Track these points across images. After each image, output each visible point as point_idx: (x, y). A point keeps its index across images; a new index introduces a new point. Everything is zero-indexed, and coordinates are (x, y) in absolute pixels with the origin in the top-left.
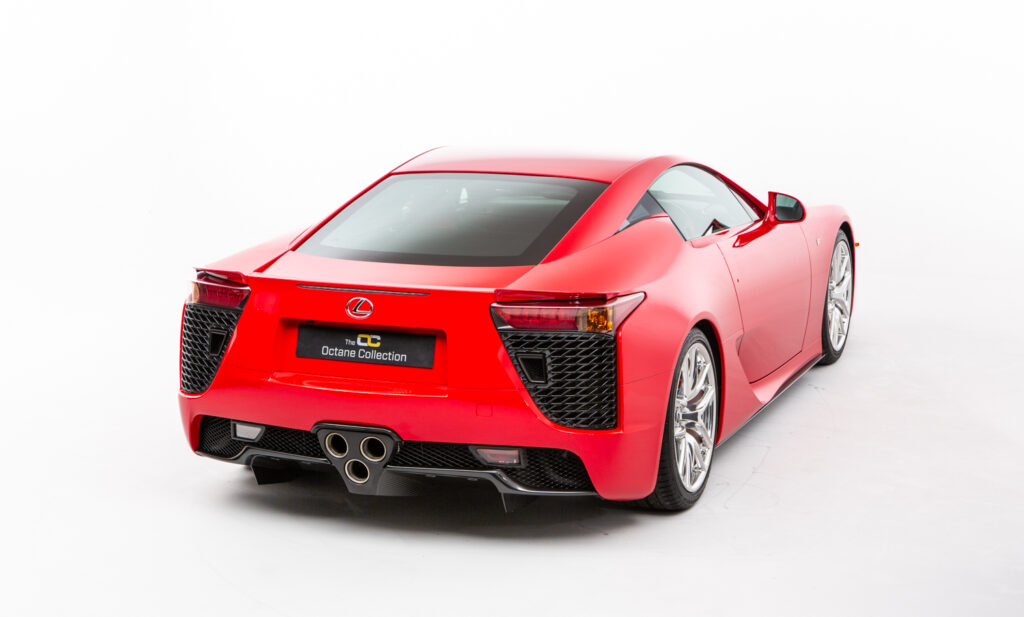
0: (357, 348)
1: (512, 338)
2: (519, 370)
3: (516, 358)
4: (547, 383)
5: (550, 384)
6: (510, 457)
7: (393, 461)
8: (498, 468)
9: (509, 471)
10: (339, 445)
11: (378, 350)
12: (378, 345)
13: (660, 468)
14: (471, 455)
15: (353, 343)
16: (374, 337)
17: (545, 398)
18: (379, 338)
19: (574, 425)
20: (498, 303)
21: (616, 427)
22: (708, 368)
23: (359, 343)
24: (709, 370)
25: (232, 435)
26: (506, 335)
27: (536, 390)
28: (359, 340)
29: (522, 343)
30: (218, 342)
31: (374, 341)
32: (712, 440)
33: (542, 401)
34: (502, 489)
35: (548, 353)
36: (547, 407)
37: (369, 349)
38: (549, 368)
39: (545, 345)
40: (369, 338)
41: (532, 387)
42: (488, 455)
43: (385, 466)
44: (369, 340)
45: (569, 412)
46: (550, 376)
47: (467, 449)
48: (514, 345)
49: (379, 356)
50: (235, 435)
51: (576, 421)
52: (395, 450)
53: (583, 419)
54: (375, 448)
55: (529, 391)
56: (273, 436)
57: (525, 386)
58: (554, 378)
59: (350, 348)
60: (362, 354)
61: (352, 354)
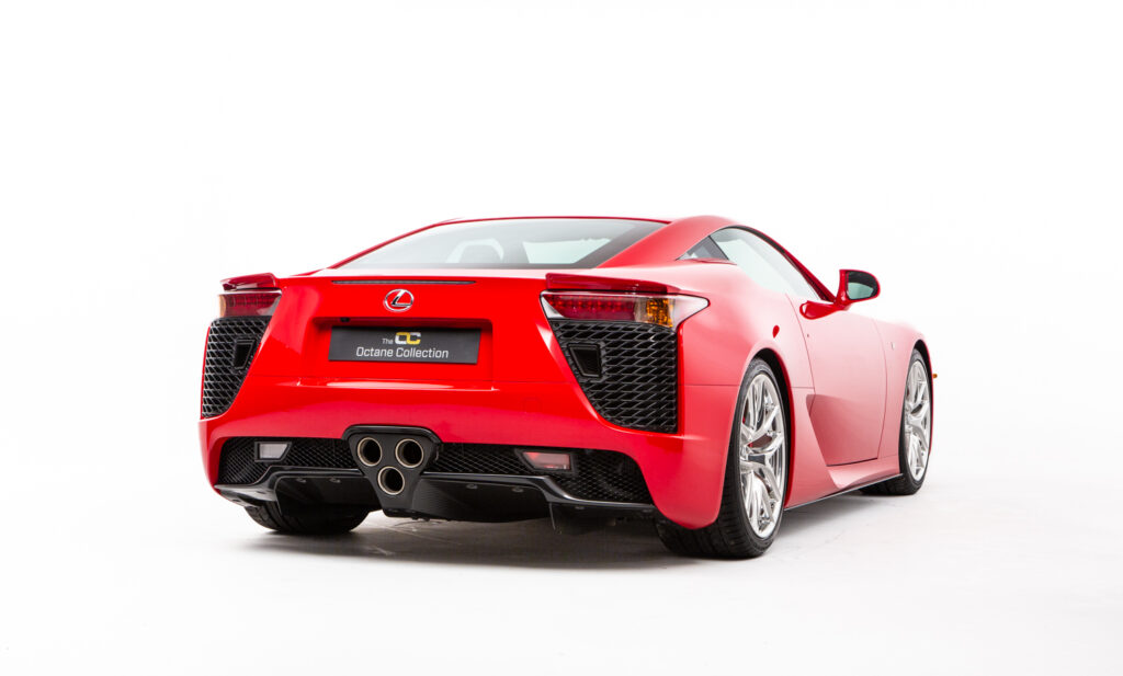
0: (395, 346)
1: (564, 327)
2: (571, 362)
3: (568, 349)
4: (601, 377)
5: (605, 378)
6: (560, 462)
7: (431, 466)
8: (544, 474)
9: (558, 477)
10: (371, 452)
11: (417, 347)
12: (418, 342)
13: (724, 496)
14: (517, 459)
15: (391, 342)
16: (414, 334)
17: (599, 395)
18: (419, 335)
19: (631, 424)
20: (549, 290)
21: (676, 431)
22: (776, 411)
23: (398, 341)
24: (777, 415)
25: (256, 456)
26: (557, 324)
27: (588, 384)
28: (397, 338)
29: (574, 333)
30: (244, 353)
31: (413, 338)
32: (781, 491)
33: (595, 397)
34: (549, 498)
35: (602, 345)
36: (601, 403)
37: (408, 347)
38: (604, 361)
39: (600, 336)
40: (408, 335)
41: (585, 381)
42: (535, 458)
43: (421, 474)
44: (408, 338)
45: (625, 409)
46: (604, 369)
47: (513, 452)
48: (565, 336)
49: (418, 354)
50: (259, 458)
51: (632, 420)
52: (434, 455)
53: (640, 418)
54: (411, 453)
55: (581, 385)
56: (301, 449)
57: (577, 379)
58: (609, 371)
59: (388, 347)
60: (400, 352)
61: (389, 353)
